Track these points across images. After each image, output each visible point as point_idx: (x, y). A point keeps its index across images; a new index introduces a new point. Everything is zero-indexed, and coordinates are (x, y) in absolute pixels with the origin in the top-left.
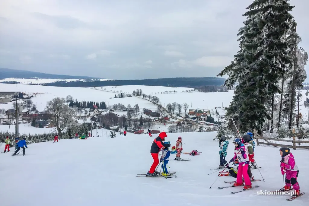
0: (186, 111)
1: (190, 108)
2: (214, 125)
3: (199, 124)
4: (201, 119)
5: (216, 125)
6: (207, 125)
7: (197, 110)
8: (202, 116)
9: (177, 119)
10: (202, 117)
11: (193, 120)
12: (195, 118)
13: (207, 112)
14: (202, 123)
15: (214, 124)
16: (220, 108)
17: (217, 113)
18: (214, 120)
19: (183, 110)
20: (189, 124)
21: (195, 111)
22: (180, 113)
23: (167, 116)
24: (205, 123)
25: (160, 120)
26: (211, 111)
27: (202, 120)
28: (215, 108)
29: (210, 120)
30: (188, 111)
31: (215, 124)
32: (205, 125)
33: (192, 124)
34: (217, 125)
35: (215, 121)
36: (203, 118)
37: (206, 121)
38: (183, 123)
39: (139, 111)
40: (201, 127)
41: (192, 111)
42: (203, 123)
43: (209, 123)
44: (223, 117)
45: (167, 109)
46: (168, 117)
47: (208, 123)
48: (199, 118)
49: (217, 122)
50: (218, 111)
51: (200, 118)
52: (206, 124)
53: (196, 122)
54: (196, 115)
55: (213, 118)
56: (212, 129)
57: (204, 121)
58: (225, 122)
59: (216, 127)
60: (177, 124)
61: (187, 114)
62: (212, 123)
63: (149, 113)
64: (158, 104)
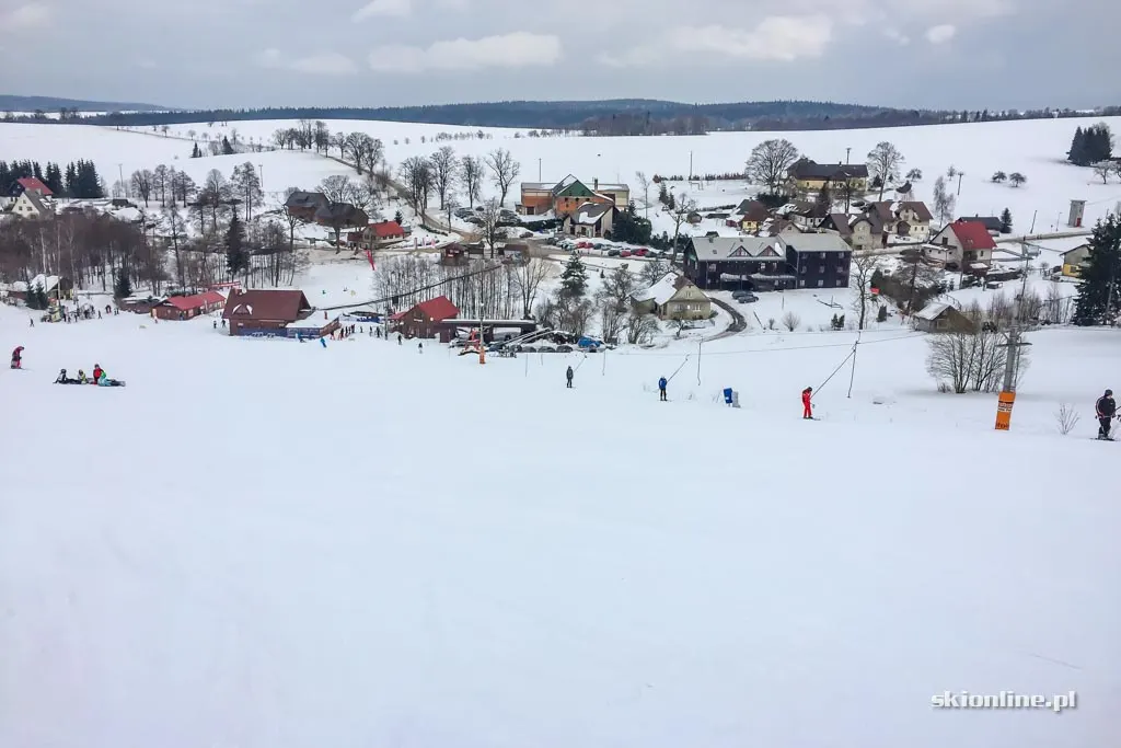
0: (504, 194)
1: (527, 175)
2: (653, 255)
3: (565, 249)
4: (578, 229)
5: (664, 256)
6: (613, 254)
7: (560, 186)
8: (584, 209)
9: (450, 230)
10: (583, 217)
11: (537, 235)
12: (550, 225)
13: (613, 196)
14: (583, 245)
15: (652, 250)
16: (681, 179)
17: (667, 200)
18: (648, 228)
19: (489, 190)
20: (508, 253)
21: (549, 191)
22: (476, 204)
23: (398, 220)
24: (598, 247)
25: (356, 239)
26: (636, 192)
27: (584, 232)
28: (657, 179)
29: (629, 229)
30: (514, 196)
31: (657, 251)
32: (602, 256)
33: (523, 253)
34: (671, 252)
35: (657, 232)
36: (593, 220)
37: (608, 235)
38: (479, 250)
39: (258, 204)
40: (575, 266)
41: (537, 191)
42: (591, 246)
43: (625, 245)
44: (701, 214)
45: (407, 186)
46: (404, 224)
47: (619, 244)
48: (567, 223)
49: (665, 237)
50: (668, 191)
51: (573, 222)
52: (606, 253)
53: (550, 242)
54: (555, 212)
55: (646, 220)
56: (639, 277)
57: (598, 235)
58: (712, 235)
59: (665, 263)
60: (439, 255)
61: (514, 210)
62: (643, 244)
63: (313, 209)
64: (378, 168)
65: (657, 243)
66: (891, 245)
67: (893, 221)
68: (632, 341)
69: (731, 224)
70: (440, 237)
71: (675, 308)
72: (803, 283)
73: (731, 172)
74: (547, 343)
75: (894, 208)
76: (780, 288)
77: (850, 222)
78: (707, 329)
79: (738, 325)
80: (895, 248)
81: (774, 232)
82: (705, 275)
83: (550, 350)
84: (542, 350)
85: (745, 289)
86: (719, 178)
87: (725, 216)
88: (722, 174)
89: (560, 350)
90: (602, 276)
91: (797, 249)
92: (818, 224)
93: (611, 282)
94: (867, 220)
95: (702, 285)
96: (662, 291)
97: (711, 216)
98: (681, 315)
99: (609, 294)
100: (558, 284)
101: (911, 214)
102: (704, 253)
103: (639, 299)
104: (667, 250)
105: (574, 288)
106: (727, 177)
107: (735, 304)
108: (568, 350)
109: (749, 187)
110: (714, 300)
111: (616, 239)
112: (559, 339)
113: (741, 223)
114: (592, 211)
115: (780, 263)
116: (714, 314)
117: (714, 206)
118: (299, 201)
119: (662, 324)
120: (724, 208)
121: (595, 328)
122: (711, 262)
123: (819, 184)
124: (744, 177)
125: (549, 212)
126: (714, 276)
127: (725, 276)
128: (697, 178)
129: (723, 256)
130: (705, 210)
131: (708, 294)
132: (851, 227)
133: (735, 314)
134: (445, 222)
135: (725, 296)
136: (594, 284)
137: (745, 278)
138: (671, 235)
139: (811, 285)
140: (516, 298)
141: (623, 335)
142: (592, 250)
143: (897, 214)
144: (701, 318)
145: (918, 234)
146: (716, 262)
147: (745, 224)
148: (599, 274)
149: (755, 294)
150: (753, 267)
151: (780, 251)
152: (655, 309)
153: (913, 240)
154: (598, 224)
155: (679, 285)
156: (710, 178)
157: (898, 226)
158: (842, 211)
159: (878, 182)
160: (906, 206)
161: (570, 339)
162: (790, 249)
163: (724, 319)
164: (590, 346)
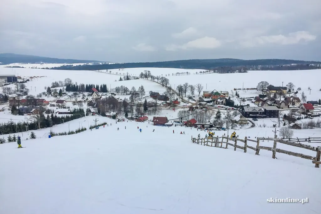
0: (200, 93)
1: (204, 90)
2: (235, 109)
3: (216, 108)
4: (218, 103)
5: (237, 110)
6: (226, 109)
7: (213, 92)
8: (219, 98)
9: (189, 102)
10: (219, 100)
11: (208, 104)
12: (211, 101)
13: (225, 94)
14: (219, 107)
16: (241, 89)
17: (237, 95)
18: (233, 103)
19: (196, 93)
20: (203, 109)
21: (210, 93)
22: (193, 96)
23: (177, 99)
24: (223, 107)
25: (169, 104)
26: (230, 93)
27: (219, 103)
28: (235, 89)
29: (229, 103)
30: (202, 94)
31: (236, 109)
32: (224, 110)
33: (207, 109)
34: (239, 109)
35: (235, 104)
36: (221, 101)
37: (224, 105)
38: (197, 108)
39: (144, 95)
40: (219, 112)
41: (207, 93)
42: (221, 107)
43: (228, 107)
44: (245, 99)
45: (178, 92)
46: (178, 101)
47: (227, 107)
48: (215, 102)
49: (238, 105)
50: (238, 93)
51: (216, 101)
52: (224, 109)
53: (211, 106)
54: (212, 98)
55: (233, 101)
56: (232, 115)
57: (222, 104)
58: (248, 105)
59: (238, 111)
60: (189, 109)
61: (202, 97)
62: (232, 107)
63: (156, 96)
64: (168, 85)
65: (235, 107)
66: (290, 108)
67: (291, 102)
68: (232, 128)
69: (253, 102)
70: (188, 104)
71: (240, 122)
72: (268, 117)
73: (253, 88)
74: (215, 129)
75: (291, 99)
76: (263, 118)
77: (280, 102)
78: (246, 126)
79: (253, 126)
80: (291, 109)
81: (262, 105)
82: (246, 115)
83: (217, 130)
84: (215, 130)
85: (255, 118)
86: (250, 89)
87: (252, 100)
88: (251, 88)
89: (219, 130)
90: (224, 114)
91: (267, 110)
92: (273, 102)
93: (227, 116)
94: (284, 102)
95: (246, 117)
96: (237, 118)
97: (248, 100)
98: (242, 123)
99: (226, 119)
100: (215, 116)
101: (295, 100)
102: (246, 110)
103: (233, 120)
104: (238, 108)
105: (218, 117)
106: (252, 89)
107: (253, 121)
108: (220, 130)
109: (257, 92)
110: (248, 120)
111: (226, 106)
112: (218, 128)
113: (255, 102)
114: (221, 99)
115: (263, 112)
116: (248, 123)
117: (249, 97)
118: (153, 94)
119: (238, 125)
120: (251, 98)
121: (224, 126)
122: (248, 112)
123: (275, 91)
124: (256, 89)
125: (210, 98)
126: (249, 115)
127: (251, 115)
128: (244, 89)
129: (250, 111)
130: (246, 98)
131: (247, 119)
132: (280, 104)
133: (253, 123)
134: (188, 101)
135: (251, 119)
136: (223, 116)
137: (255, 115)
138: (239, 105)
139: (270, 117)
140: (207, 119)
141: (230, 127)
142: (221, 108)
143: (292, 100)
144: (246, 124)
145: (297, 105)
146: (249, 112)
147: (256, 103)
148: (223, 114)
149: (257, 119)
150: (257, 113)
151: (263, 110)
152: (236, 122)
153: (295, 106)
154: (222, 102)
155: (241, 117)
156: (248, 89)
157: (292, 103)
158: (279, 100)
159: (290, 91)
160: (295, 98)
161: (220, 128)
162: (265, 109)
163: (250, 124)
164: (224, 129)
